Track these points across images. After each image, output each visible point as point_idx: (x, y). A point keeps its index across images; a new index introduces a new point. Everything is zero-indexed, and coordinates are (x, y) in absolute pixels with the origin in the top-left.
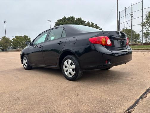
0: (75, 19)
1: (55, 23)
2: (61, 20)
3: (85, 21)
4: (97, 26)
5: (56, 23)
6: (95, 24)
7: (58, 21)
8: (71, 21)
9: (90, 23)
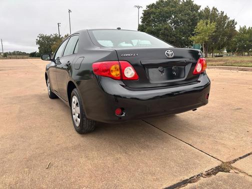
0: (181, 3)
1: (143, 12)
2: (153, 4)
3: (200, 6)
4: (224, 15)
5: (145, 11)
6: (220, 12)
7: (148, 7)
8: (172, 6)
9: (211, 9)
